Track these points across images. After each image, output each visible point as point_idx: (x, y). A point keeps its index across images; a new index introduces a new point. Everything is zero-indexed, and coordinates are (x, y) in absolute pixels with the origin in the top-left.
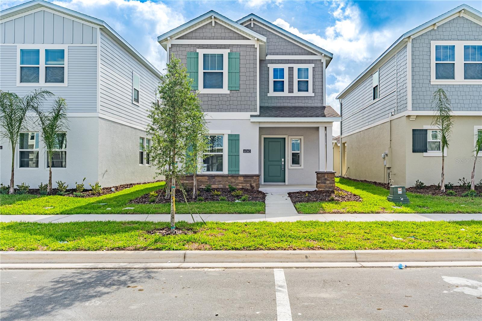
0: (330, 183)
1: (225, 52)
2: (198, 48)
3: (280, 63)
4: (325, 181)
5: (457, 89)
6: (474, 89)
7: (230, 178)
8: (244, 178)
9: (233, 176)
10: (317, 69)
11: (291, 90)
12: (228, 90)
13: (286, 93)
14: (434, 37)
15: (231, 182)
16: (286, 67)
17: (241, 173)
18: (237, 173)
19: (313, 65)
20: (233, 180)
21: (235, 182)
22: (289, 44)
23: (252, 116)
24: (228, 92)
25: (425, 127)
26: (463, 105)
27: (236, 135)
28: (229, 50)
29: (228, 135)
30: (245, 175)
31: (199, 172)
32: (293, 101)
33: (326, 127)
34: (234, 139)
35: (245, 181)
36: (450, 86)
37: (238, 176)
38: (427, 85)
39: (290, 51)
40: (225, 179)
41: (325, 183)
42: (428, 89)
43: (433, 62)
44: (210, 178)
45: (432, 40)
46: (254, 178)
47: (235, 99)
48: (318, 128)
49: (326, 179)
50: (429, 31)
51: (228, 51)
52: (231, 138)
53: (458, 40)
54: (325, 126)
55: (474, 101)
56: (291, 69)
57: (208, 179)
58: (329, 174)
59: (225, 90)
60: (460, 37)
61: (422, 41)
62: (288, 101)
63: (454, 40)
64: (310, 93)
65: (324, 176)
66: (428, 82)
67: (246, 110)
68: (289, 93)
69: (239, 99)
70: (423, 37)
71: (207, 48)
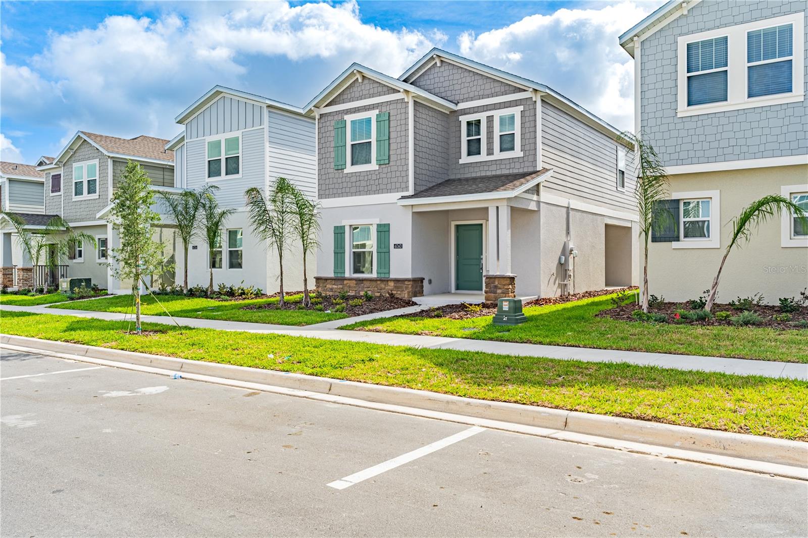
0: (502, 293)
1: (373, 114)
2: (346, 114)
3: (476, 112)
4: (495, 289)
5: (732, 120)
6: (770, 115)
7: (379, 282)
8: (395, 284)
9: (382, 280)
10: (527, 114)
11: (490, 152)
12: (377, 165)
13: (483, 157)
14: (685, 30)
15: (380, 288)
16: (482, 116)
17: (392, 276)
18: (387, 276)
19: (521, 108)
20: (383, 286)
21: (384, 288)
22: (489, 81)
23: (403, 198)
24: (377, 167)
25: (675, 196)
26: (744, 149)
27: (385, 224)
28: (378, 110)
29: (376, 225)
30: (395, 279)
31: (347, 275)
32: (494, 167)
33: (497, 207)
34: (384, 231)
35: (395, 287)
36: (717, 115)
37: (388, 281)
38: (671, 120)
39: (488, 92)
40: (374, 284)
41: (495, 293)
42: (672, 127)
43: (683, 75)
44: (359, 282)
45: (680, 35)
46: (406, 283)
47: (384, 175)
48: (487, 208)
49: (496, 287)
50: (675, 20)
51: (377, 112)
52: (380, 229)
53: (736, 24)
54: (497, 205)
55: (770, 139)
56: (490, 119)
57: (356, 284)
58: (501, 279)
59: (373, 166)
60: (739, 19)
61: (662, 41)
62: (486, 168)
63: (726, 25)
64: (517, 153)
65: (494, 283)
66: (672, 113)
67: (397, 190)
68: (488, 156)
69: (389, 175)
70: (663, 34)
71: (354, 112)
